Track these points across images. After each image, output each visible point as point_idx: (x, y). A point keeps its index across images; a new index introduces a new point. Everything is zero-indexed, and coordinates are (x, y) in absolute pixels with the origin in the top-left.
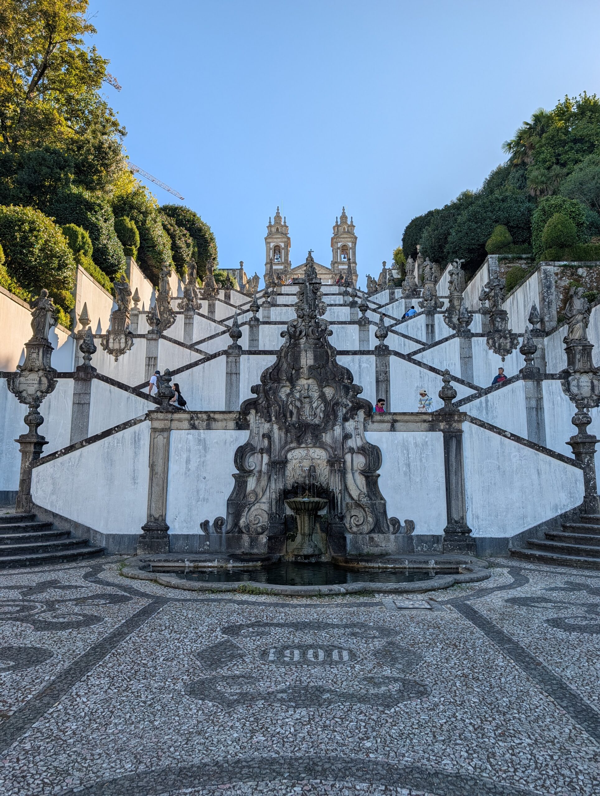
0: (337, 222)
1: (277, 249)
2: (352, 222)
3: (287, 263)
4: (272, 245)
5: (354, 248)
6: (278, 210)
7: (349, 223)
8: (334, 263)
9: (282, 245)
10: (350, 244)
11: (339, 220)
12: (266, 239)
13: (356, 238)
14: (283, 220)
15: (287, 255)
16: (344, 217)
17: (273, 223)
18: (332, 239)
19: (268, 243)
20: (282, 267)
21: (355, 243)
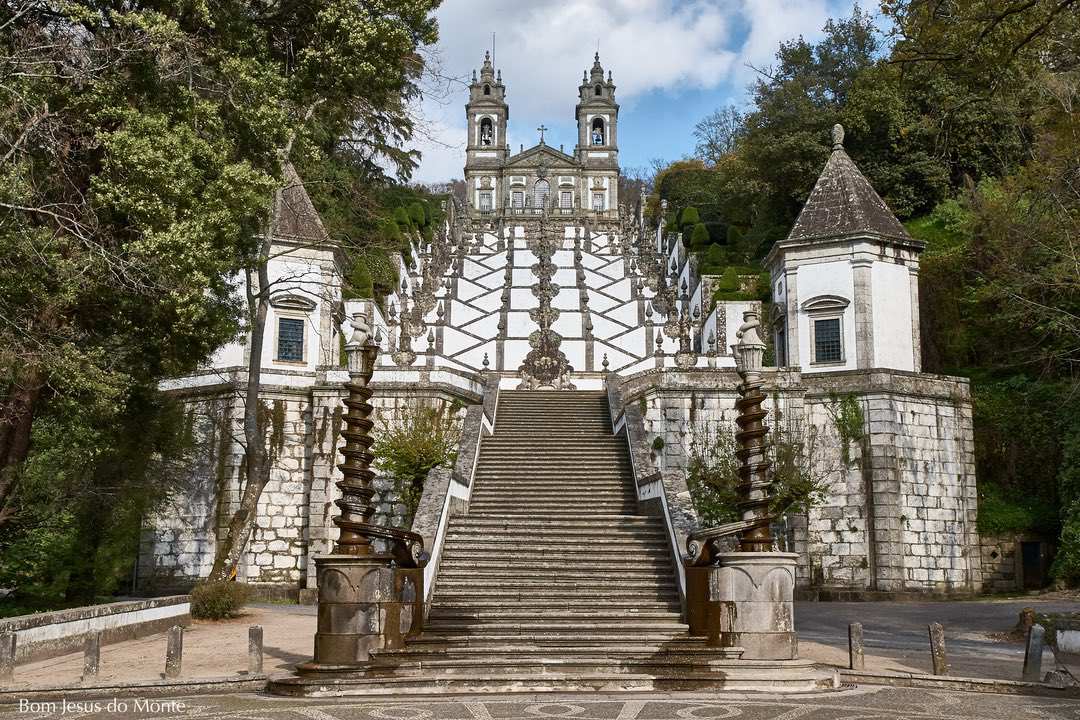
0: (585, 80)
1: (486, 123)
2: (610, 80)
3: (503, 149)
4: (478, 118)
5: (613, 125)
6: (487, 57)
7: (606, 80)
8: (580, 149)
9: (495, 117)
10: (607, 118)
11: (589, 75)
12: (468, 107)
13: (617, 108)
14: (496, 74)
15: (502, 134)
16: (597, 70)
17: (479, 80)
18: (578, 108)
19: (470, 115)
20: (493, 155)
21: (614, 115)
